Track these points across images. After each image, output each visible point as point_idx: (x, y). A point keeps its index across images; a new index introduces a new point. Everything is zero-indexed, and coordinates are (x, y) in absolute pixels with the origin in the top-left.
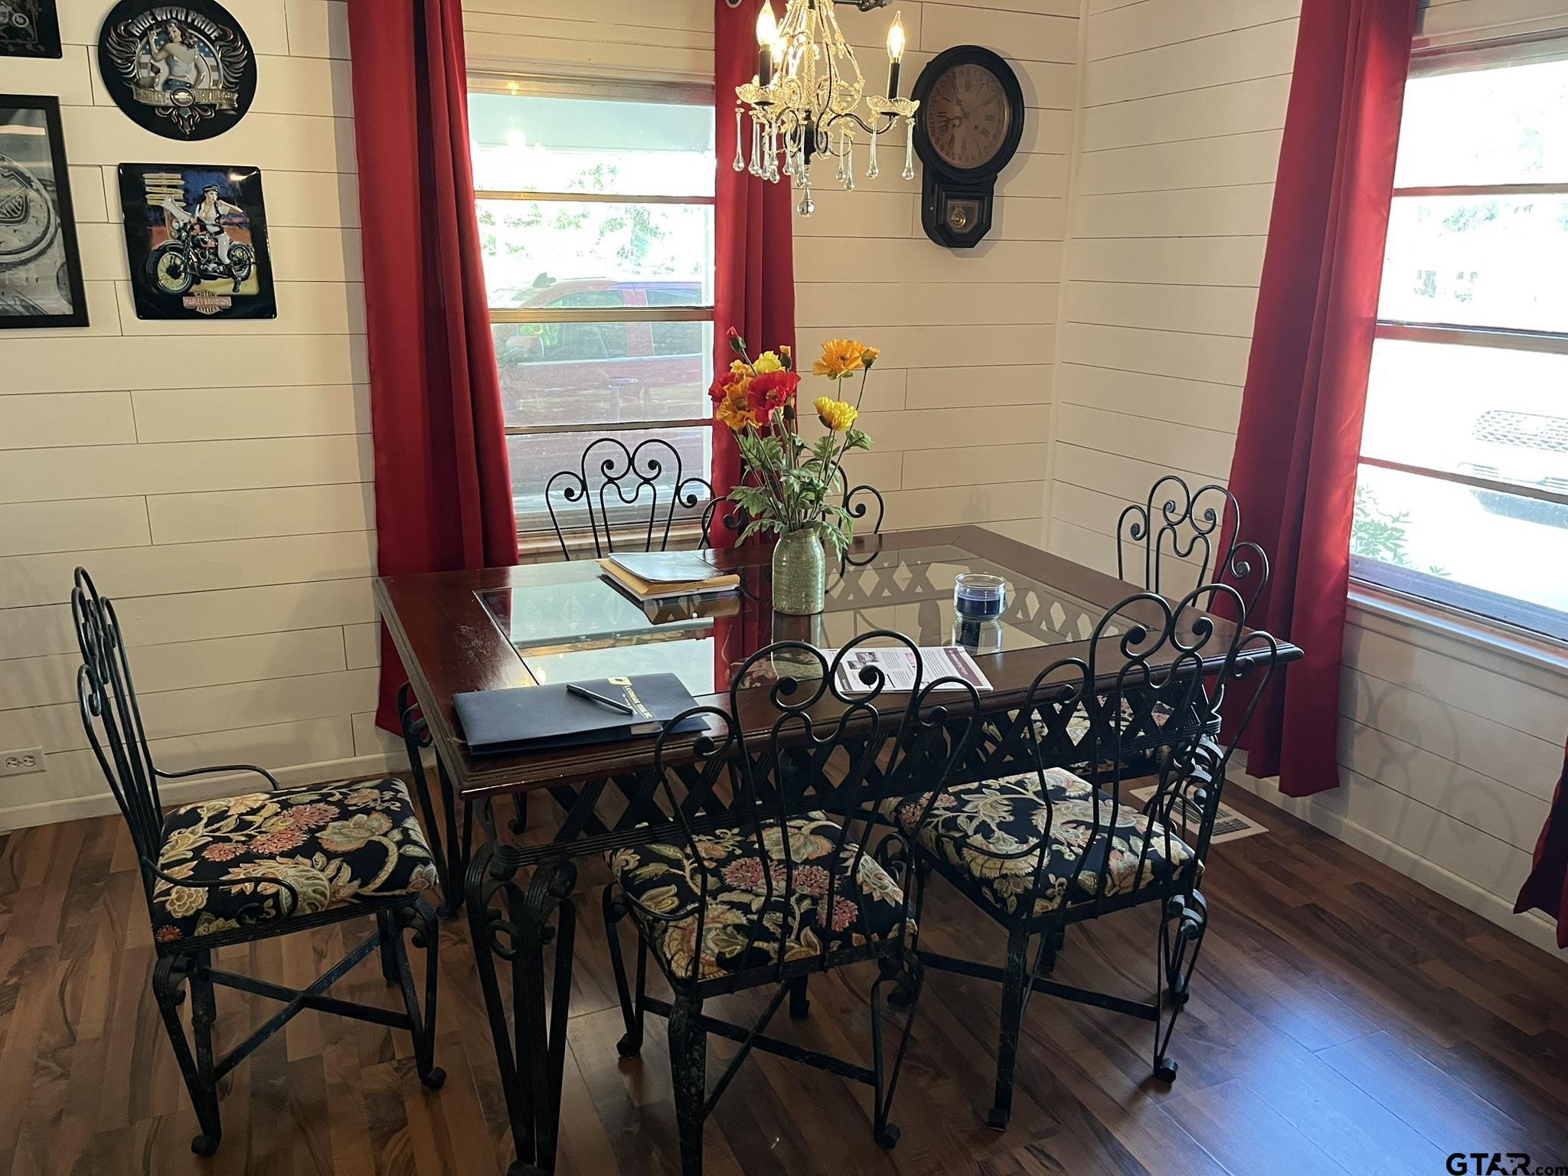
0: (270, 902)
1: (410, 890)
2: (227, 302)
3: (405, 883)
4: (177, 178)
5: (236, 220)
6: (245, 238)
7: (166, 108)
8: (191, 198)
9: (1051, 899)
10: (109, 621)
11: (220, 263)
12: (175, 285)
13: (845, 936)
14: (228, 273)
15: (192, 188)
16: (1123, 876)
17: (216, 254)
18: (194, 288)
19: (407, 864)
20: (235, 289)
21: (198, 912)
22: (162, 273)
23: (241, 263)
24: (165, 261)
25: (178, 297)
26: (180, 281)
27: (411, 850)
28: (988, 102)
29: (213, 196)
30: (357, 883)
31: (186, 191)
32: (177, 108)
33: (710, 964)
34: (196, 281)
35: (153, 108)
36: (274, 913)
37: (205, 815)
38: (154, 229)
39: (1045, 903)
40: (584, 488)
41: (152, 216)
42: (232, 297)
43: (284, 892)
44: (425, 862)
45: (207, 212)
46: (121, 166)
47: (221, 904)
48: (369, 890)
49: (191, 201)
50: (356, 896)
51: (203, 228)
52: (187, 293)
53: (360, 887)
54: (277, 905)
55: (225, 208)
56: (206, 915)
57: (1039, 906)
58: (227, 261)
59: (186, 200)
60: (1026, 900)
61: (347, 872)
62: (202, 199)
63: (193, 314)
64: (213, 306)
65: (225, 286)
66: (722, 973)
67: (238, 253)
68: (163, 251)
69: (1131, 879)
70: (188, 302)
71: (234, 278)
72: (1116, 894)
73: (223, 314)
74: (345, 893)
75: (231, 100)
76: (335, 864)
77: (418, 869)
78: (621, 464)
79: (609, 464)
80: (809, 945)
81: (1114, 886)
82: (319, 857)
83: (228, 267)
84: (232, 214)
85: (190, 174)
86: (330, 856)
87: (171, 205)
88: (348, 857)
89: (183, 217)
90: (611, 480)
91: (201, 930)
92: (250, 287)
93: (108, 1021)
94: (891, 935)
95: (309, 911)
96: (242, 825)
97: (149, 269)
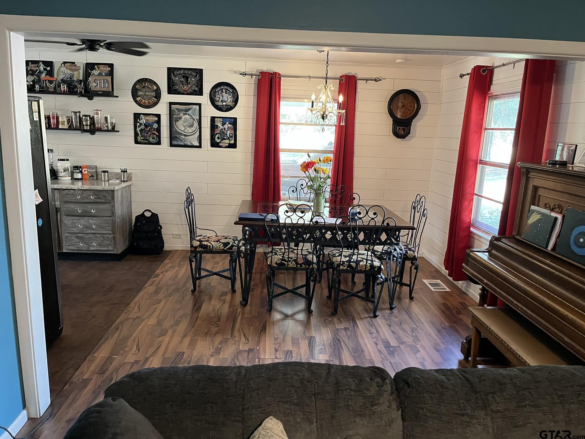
0: (209, 247)
1: (232, 250)
2: (228, 145)
3: (232, 249)
4: (221, 120)
5: (231, 128)
6: (233, 132)
7: (221, 106)
8: (223, 123)
9: (344, 266)
10: (193, 198)
11: (227, 137)
12: (218, 141)
13: (301, 265)
14: (229, 139)
15: (224, 121)
16: (362, 266)
17: (227, 135)
18: (222, 142)
19: (233, 246)
20: (229, 142)
21: (198, 246)
22: (216, 138)
23: (231, 137)
24: (217, 136)
25: (219, 143)
26: (219, 140)
27: (234, 244)
28: (411, 103)
29: (227, 123)
30: (223, 247)
31: (223, 122)
32: (223, 106)
33: (274, 263)
34: (222, 140)
35: (218, 105)
36: (209, 249)
37: (203, 236)
38: (216, 129)
39: (343, 267)
40: (296, 190)
41: (216, 127)
42: (229, 144)
43: (211, 246)
44: (236, 246)
45: (226, 126)
46: (211, 117)
47: (201, 246)
48: (225, 249)
49: (223, 124)
50: (223, 249)
51: (225, 129)
52: (220, 142)
53: (224, 248)
54: (210, 248)
55: (229, 125)
56: (199, 247)
57: (341, 267)
58: (229, 136)
59: (222, 124)
60: (339, 265)
61: (222, 245)
62: (225, 124)
63: (221, 147)
64: (225, 145)
65: (227, 141)
66: (276, 266)
67: (231, 135)
68: (217, 134)
69: (364, 267)
70: (220, 144)
71: (230, 140)
72: (361, 269)
73: (227, 147)
74: (221, 248)
75: (233, 104)
76: (221, 243)
77: (235, 247)
78: (305, 185)
79: (302, 185)
80: (293, 264)
81: (360, 267)
82: (219, 242)
83: (229, 138)
84: (231, 127)
85: (224, 119)
86: (220, 242)
87: (220, 125)
88: (223, 243)
89: (221, 127)
90: (302, 189)
91: (197, 249)
92: (232, 142)
93: (183, 276)
94: (310, 267)
95: (215, 250)
96: (209, 237)
97: (214, 137)
